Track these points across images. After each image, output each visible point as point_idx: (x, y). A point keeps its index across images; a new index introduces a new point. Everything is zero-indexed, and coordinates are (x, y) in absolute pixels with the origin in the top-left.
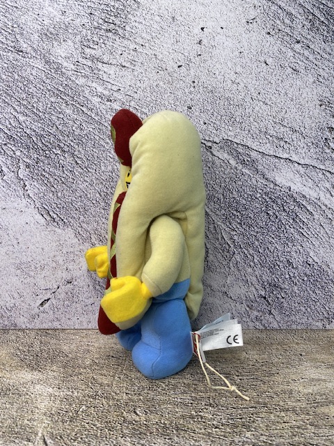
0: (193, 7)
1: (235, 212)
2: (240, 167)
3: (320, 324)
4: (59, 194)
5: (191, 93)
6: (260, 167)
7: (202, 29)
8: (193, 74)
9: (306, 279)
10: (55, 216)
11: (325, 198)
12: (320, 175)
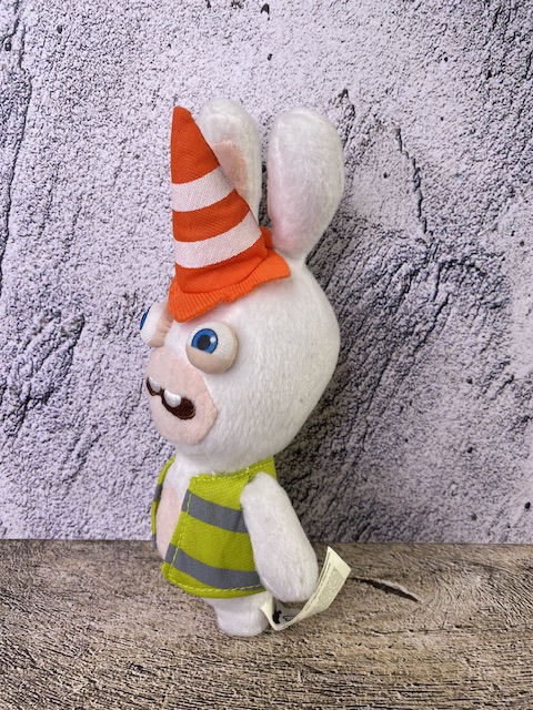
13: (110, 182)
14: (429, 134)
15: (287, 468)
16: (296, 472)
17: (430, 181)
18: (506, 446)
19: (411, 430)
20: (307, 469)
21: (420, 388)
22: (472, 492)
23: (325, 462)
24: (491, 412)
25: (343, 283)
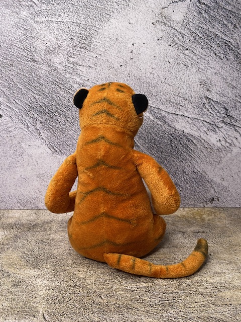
0: (127, 32)
1: (153, 145)
2: (156, 120)
3: (201, 205)
4: (58, 137)
5: (127, 80)
6: (167, 120)
7: (133, 44)
8: (128, 70)
9: (193, 180)
10: (57, 149)
11: (203, 136)
12: (201, 123)
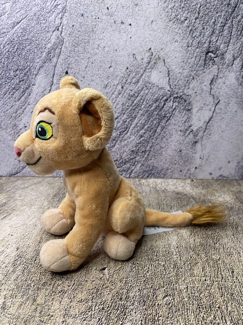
13: (84, 69)
14: (172, 61)
15: (129, 156)
16: (132, 157)
17: (172, 74)
18: (190, 150)
19: (164, 145)
20: (135, 156)
21: (167, 133)
22: (181, 164)
23: (140, 154)
24: (186, 140)
25: (148, 102)
